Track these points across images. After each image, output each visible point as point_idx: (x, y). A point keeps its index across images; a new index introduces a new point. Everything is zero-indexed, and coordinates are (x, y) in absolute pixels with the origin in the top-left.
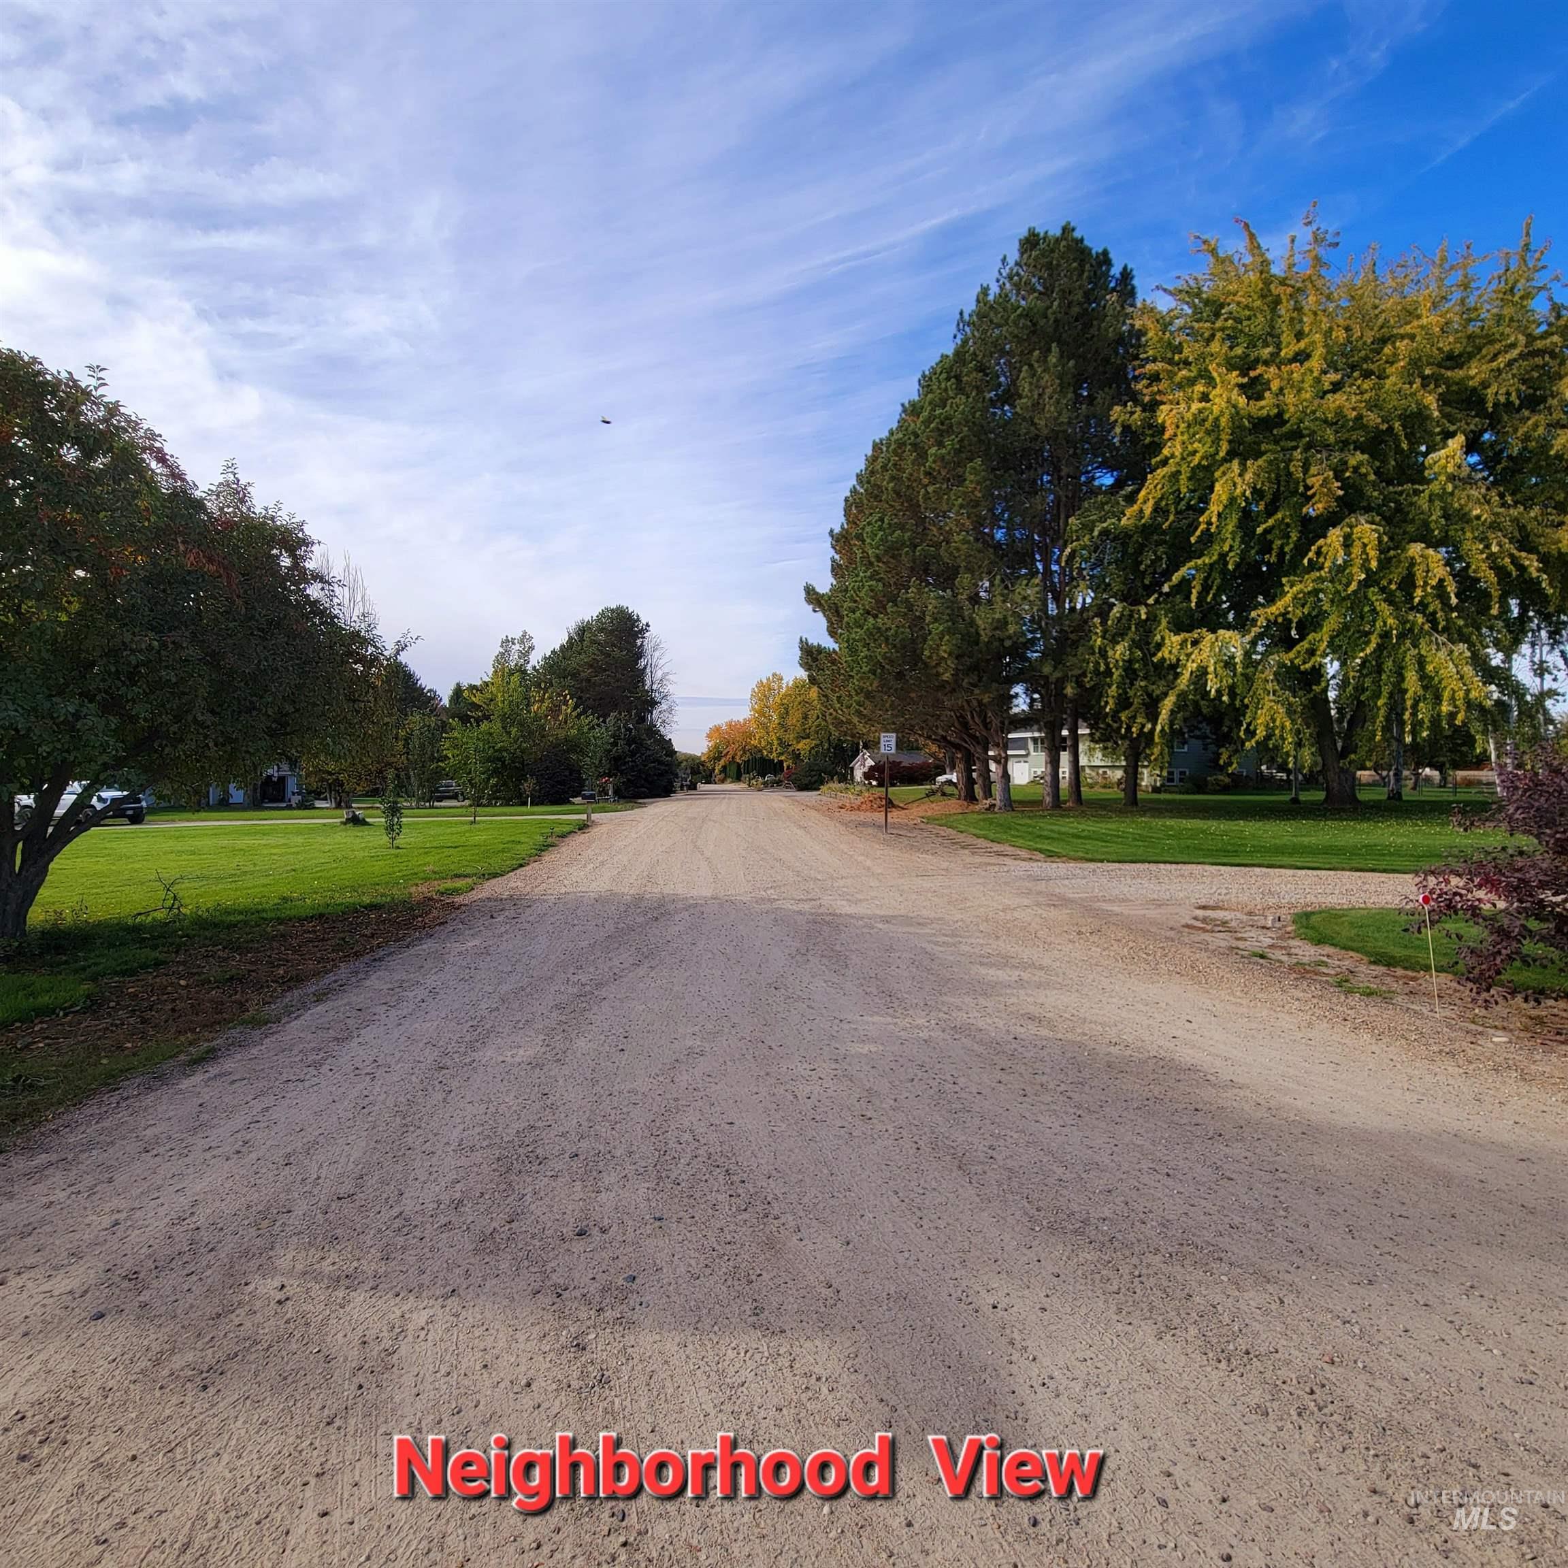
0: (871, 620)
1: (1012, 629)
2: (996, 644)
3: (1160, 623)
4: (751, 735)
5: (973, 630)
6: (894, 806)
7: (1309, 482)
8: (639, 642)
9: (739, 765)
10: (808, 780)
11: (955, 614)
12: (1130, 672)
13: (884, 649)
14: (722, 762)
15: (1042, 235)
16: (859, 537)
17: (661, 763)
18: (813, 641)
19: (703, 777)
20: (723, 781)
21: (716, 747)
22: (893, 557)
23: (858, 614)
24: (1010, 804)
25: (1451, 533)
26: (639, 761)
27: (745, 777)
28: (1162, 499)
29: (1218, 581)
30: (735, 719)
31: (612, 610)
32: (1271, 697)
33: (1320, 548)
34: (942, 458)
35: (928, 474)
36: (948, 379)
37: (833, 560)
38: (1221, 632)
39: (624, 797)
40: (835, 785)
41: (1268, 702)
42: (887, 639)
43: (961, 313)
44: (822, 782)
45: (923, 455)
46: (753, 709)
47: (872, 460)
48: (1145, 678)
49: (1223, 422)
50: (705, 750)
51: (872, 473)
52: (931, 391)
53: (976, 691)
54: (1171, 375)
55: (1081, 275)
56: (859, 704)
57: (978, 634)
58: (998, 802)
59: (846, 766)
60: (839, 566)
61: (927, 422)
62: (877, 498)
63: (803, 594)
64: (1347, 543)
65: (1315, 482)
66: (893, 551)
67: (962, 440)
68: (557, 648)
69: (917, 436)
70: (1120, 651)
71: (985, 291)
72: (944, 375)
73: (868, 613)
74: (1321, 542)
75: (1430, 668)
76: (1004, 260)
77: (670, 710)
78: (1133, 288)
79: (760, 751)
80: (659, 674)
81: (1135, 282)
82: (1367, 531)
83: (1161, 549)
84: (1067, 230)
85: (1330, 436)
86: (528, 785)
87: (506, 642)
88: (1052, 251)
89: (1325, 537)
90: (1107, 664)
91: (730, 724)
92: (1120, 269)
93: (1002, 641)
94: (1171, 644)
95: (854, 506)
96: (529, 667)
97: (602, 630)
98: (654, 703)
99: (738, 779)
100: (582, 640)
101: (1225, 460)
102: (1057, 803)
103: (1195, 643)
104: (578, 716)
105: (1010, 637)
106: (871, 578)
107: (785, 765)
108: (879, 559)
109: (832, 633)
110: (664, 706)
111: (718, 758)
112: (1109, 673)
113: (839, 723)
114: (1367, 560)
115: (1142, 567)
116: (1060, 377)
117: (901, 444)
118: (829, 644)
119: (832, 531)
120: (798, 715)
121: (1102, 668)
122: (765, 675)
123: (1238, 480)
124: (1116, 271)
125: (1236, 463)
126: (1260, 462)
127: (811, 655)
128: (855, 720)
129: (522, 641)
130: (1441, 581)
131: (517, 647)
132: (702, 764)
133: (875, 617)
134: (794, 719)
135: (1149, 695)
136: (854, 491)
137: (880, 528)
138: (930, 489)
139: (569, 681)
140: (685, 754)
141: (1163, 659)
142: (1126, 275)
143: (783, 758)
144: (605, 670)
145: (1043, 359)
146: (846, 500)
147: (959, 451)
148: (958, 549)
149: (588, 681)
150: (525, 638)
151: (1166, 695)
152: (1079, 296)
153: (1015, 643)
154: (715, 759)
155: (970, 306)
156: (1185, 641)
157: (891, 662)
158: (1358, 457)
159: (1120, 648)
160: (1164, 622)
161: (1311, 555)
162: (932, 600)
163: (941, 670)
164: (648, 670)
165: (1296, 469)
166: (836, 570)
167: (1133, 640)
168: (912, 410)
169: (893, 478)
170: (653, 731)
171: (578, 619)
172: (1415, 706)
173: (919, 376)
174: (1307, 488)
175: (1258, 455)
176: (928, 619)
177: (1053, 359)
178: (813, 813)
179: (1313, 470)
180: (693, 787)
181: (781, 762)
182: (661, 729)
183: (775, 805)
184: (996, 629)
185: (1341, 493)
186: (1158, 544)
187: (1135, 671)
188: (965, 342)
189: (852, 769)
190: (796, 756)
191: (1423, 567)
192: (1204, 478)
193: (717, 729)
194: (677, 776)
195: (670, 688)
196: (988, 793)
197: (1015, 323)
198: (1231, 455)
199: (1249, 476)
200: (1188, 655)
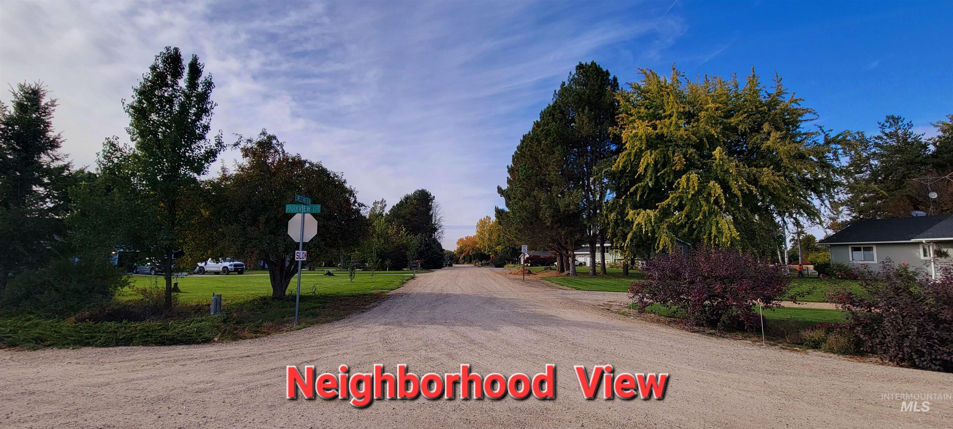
0: (521, 203)
1: (572, 207)
2: (567, 212)
3: (627, 205)
4: (476, 243)
5: (558, 207)
6: (531, 273)
7: (675, 158)
8: (430, 203)
9: (471, 256)
10: (500, 264)
11: (551, 201)
12: (616, 223)
13: (525, 213)
14: (463, 255)
15: (584, 64)
16: (517, 171)
17: (438, 254)
18: (500, 207)
19: (455, 261)
20: (463, 263)
21: (461, 248)
22: (529, 179)
23: (516, 200)
24: (575, 273)
25: (726, 177)
26: (430, 254)
27: (473, 261)
28: (626, 161)
29: (647, 191)
30: (470, 236)
31: (420, 191)
32: (665, 234)
33: (678, 182)
34: (547, 145)
35: (541, 150)
36: (550, 116)
37: (508, 178)
38: (647, 210)
39: (425, 268)
40: (511, 265)
41: (664, 236)
42: (526, 210)
43: (555, 91)
44: (505, 264)
45: (540, 143)
46: (477, 231)
47: (523, 142)
48: (623, 226)
49: (643, 137)
50: (456, 249)
51: (522, 147)
52: (544, 119)
53: (560, 230)
54: (628, 118)
55: (597, 80)
56: (516, 233)
57: (560, 209)
58: (571, 272)
59: (517, 257)
60: (510, 180)
61: (542, 131)
62: (524, 157)
63: (497, 190)
64: (688, 180)
65: (676, 158)
66: (529, 178)
67: (554, 138)
68: (395, 205)
69: (538, 136)
70: (612, 216)
71: (564, 84)
72: (548, 114)
73: (520, 199)
74: (679, 180)
75: (719, 225)
76: (570, 73)
77: (442, 232)
78: (618, 84)
79: (480, 250)
80: (438, 217)
81: (618, 81)
82: (694, 176)
83: (627, 179)
84: (593, 63)
85: (681, 143)
86: (388, 262)
87: (375, 203)
88: (587, 71)
89: (681, 178)
90: (608, 221)
91: (467, 238)
92: (613, 76)
93: (568, 211)
94: (631, 214)
95: (516, 158)
96: (384, 214)
97: (415, 199)
98: (436, 230)
99: (470, 262)
100: (407, 203)
101: (645, 150)
102: (595, 274)
103: (638, 214)
104: (407, 235)
105: (571, 210)
106: (521, 187)
107: (491, 256)
108: (524, 180)
109: (507, 205)
110: (440, 230)
111: (462, 253)
112: (609, 224)
113: (509, 240)
114: (694, 187)
115: (621, 185)
116: (589, 117)
117: (532, 139)
118: (507, 210)
119: (508, 166)
120: (496, 235)
121: (606, 222)
122: (483, 217)
123: (649, 157)
124: (611, 78)
125: (649, 151)
126: (657, 151)
127: (499, 213)
128: (515, 239)
129: (381, 203)
130: (719, 195)
131: (379, 205)
132: (455, 255)
133: (522, 201)
134: (494, 237)
135: (624, 232)
136: (516, 153)
137: (524, 169)
138: (543, 155)
139: (401, 220)
140: (447, 251)
141: (628, 220)
142: (615, 79)
143: (490, 253)
144: (416, 215)
145: (583, 111)
146: (513, 156)
147: (553, 142)
148: (552, 177)
149: (409, 220)
150: (383, 201)
151: (629, 232)
152: (596, 87)
153: (573, 212)
154: (460, 253)
155: (558, 88)
156: (635, 213)
157: (528, 218)
158: (691, 150)
159: (612, 215)
160: (629, 205)
161: (675, 184)
162: (543, 196)
163: (546, 222)
164: (434, 216)
165: (670, 153)
166: (509, 181)
167: (618, 212)
168: (537, 124)
169: (529, 150)
170: (435, 241)
171: (405, 194)
172: (714, 239)
173: (540, 112)
174: (674, 161)
175: (656, 148)
176: (541, 203)
177: (586, 111)
178: (499, 275)
179: (676, 154)
180: (451, 265)
181: (490, 255)
182: (438, 240)
183: (485, 272)
184: (566, 207)
185: (685, 163)
186: (626, 177)
187: (618, 223)
188: (556, 102)
189: (520, 258)
190: (496, 253)
191: (714, 190)
192: (639, 155)
193: (461, 240)
194: (444, 260)
195: (442, 223)
196: (568, 269)
197: (573, 97)
198: (647, 149)
199: (653, 156)
200: (636, 218)
